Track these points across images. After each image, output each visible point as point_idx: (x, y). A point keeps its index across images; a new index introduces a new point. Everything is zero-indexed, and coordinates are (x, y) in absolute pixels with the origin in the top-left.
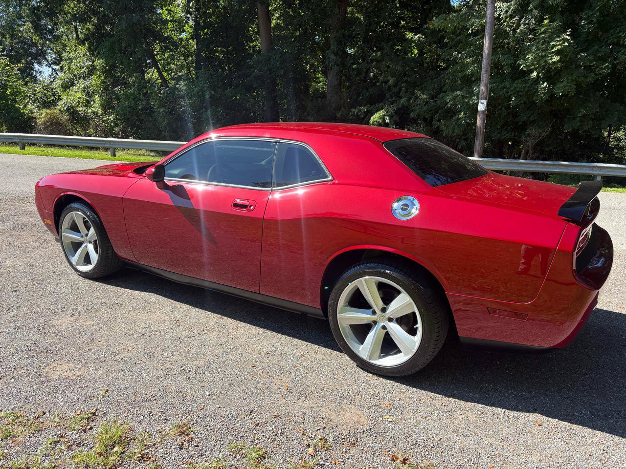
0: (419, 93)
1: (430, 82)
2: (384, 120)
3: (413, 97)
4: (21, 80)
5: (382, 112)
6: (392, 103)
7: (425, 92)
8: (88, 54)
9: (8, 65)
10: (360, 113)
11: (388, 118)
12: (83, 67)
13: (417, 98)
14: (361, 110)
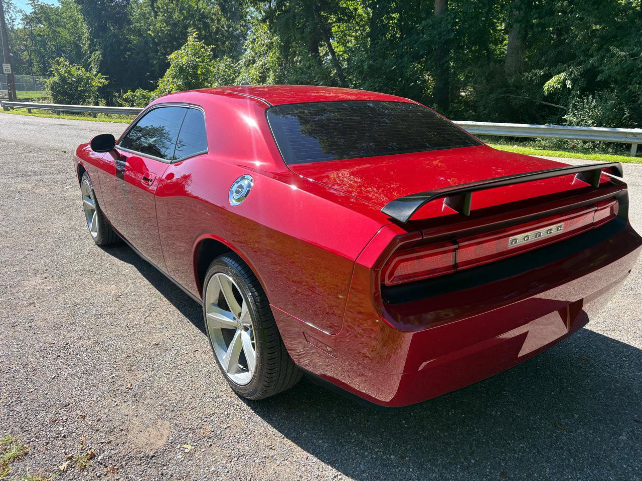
0: (616, 50)
1: (634, 35)
2: (564, 84)
3: (608, 55)
4: (213, 61)
5: (562, 76)
6: (580, 64)
7: (625, 48)
8: (268, 32)
9: (203, 47)
10: (534, 78)
11: (569, 82)
12: (263, 45)
13: (613, 55)
14: (536, 75)
